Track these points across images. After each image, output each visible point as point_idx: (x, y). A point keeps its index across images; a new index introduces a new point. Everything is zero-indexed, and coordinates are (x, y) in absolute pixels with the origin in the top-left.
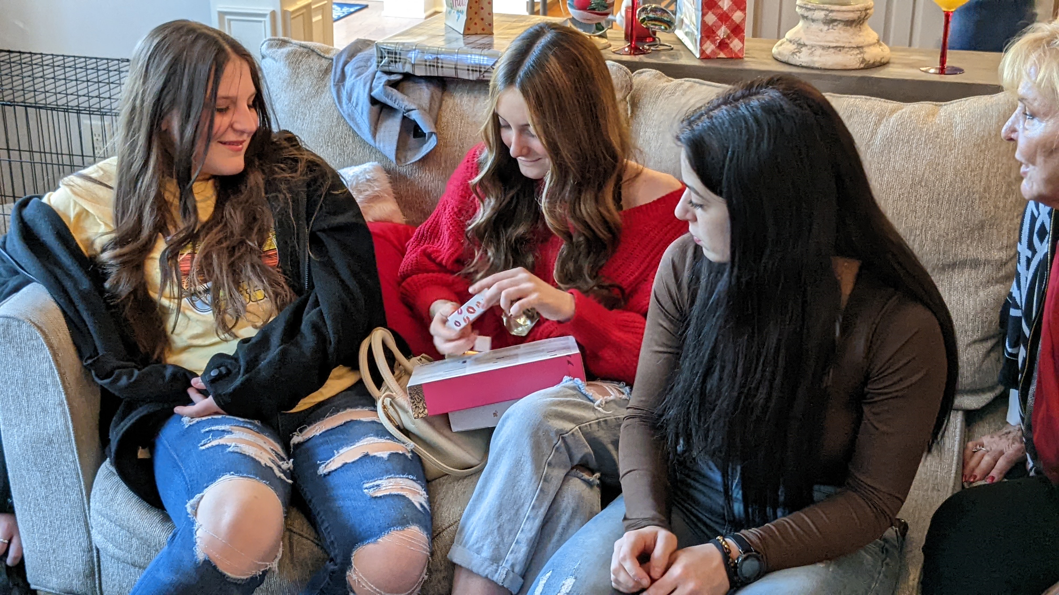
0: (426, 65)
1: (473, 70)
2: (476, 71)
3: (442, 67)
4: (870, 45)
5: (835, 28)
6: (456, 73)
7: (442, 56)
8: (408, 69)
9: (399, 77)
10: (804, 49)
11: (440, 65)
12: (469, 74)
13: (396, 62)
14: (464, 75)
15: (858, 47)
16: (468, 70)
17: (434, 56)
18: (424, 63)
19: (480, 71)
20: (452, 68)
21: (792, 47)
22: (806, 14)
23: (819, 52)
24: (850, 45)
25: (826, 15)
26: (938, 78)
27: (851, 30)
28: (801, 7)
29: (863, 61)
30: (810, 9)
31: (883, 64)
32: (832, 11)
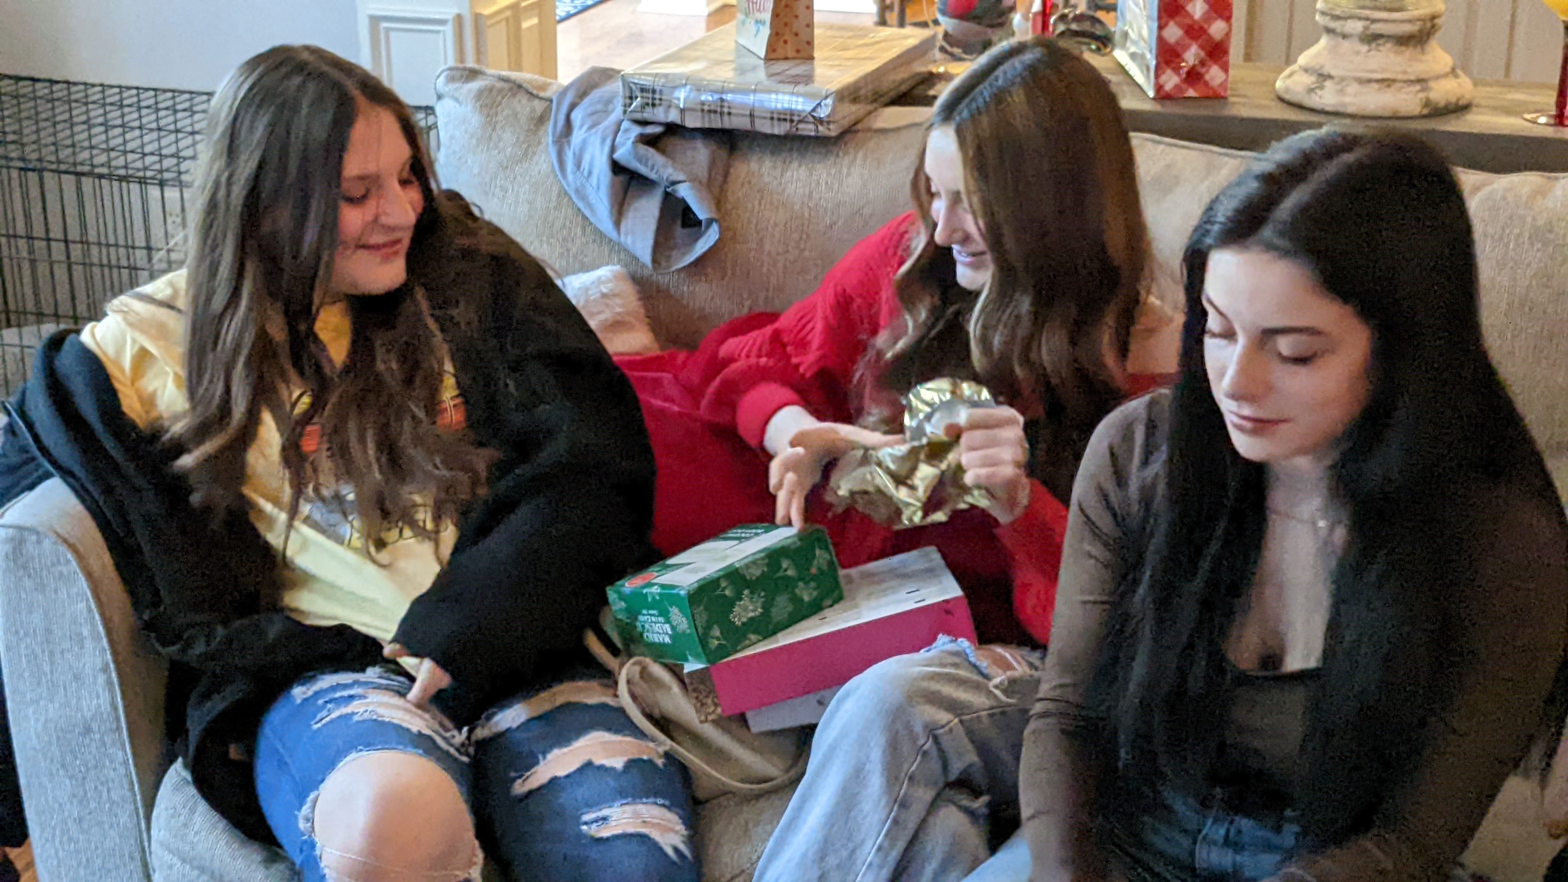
0: (703, 111)
1: (779, 119)
2: (785, 120)
3: (729, 114)
4: (1438, 77)
5: (1381, 48)
6: (752, 123)
7: (729, 97)
8: (673, 117)
9: (658, 129)
10: (1328, 84)
11: (726, 110)
12: (772, 126)
13: (654, 105)
14: (764, 127)
15: (1419, 81)
16: (772, 118)
17: (716, 96)
18: (699, 107)
19: (792, 121)
20: (743, 115)
21: (1309, 80)
22: (1333, 25)
23: (1354, 88)
24: (1406, 77)
25: (1366, 28)
26: (1550, 132)
27: (1409, 52)
28: (1323, 13)
29: (1427, 103)
30: (1337, 18)
31: (1460, 108)
32: (1374, 21)
